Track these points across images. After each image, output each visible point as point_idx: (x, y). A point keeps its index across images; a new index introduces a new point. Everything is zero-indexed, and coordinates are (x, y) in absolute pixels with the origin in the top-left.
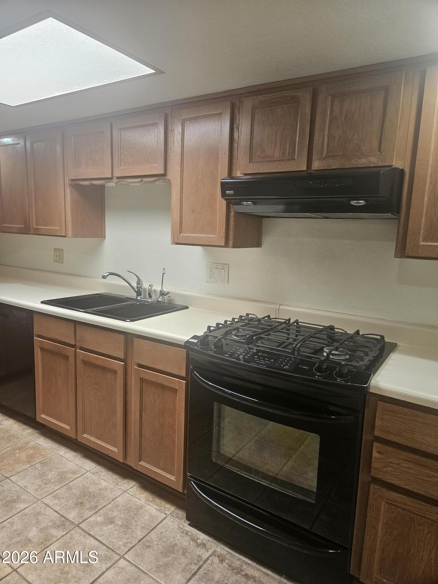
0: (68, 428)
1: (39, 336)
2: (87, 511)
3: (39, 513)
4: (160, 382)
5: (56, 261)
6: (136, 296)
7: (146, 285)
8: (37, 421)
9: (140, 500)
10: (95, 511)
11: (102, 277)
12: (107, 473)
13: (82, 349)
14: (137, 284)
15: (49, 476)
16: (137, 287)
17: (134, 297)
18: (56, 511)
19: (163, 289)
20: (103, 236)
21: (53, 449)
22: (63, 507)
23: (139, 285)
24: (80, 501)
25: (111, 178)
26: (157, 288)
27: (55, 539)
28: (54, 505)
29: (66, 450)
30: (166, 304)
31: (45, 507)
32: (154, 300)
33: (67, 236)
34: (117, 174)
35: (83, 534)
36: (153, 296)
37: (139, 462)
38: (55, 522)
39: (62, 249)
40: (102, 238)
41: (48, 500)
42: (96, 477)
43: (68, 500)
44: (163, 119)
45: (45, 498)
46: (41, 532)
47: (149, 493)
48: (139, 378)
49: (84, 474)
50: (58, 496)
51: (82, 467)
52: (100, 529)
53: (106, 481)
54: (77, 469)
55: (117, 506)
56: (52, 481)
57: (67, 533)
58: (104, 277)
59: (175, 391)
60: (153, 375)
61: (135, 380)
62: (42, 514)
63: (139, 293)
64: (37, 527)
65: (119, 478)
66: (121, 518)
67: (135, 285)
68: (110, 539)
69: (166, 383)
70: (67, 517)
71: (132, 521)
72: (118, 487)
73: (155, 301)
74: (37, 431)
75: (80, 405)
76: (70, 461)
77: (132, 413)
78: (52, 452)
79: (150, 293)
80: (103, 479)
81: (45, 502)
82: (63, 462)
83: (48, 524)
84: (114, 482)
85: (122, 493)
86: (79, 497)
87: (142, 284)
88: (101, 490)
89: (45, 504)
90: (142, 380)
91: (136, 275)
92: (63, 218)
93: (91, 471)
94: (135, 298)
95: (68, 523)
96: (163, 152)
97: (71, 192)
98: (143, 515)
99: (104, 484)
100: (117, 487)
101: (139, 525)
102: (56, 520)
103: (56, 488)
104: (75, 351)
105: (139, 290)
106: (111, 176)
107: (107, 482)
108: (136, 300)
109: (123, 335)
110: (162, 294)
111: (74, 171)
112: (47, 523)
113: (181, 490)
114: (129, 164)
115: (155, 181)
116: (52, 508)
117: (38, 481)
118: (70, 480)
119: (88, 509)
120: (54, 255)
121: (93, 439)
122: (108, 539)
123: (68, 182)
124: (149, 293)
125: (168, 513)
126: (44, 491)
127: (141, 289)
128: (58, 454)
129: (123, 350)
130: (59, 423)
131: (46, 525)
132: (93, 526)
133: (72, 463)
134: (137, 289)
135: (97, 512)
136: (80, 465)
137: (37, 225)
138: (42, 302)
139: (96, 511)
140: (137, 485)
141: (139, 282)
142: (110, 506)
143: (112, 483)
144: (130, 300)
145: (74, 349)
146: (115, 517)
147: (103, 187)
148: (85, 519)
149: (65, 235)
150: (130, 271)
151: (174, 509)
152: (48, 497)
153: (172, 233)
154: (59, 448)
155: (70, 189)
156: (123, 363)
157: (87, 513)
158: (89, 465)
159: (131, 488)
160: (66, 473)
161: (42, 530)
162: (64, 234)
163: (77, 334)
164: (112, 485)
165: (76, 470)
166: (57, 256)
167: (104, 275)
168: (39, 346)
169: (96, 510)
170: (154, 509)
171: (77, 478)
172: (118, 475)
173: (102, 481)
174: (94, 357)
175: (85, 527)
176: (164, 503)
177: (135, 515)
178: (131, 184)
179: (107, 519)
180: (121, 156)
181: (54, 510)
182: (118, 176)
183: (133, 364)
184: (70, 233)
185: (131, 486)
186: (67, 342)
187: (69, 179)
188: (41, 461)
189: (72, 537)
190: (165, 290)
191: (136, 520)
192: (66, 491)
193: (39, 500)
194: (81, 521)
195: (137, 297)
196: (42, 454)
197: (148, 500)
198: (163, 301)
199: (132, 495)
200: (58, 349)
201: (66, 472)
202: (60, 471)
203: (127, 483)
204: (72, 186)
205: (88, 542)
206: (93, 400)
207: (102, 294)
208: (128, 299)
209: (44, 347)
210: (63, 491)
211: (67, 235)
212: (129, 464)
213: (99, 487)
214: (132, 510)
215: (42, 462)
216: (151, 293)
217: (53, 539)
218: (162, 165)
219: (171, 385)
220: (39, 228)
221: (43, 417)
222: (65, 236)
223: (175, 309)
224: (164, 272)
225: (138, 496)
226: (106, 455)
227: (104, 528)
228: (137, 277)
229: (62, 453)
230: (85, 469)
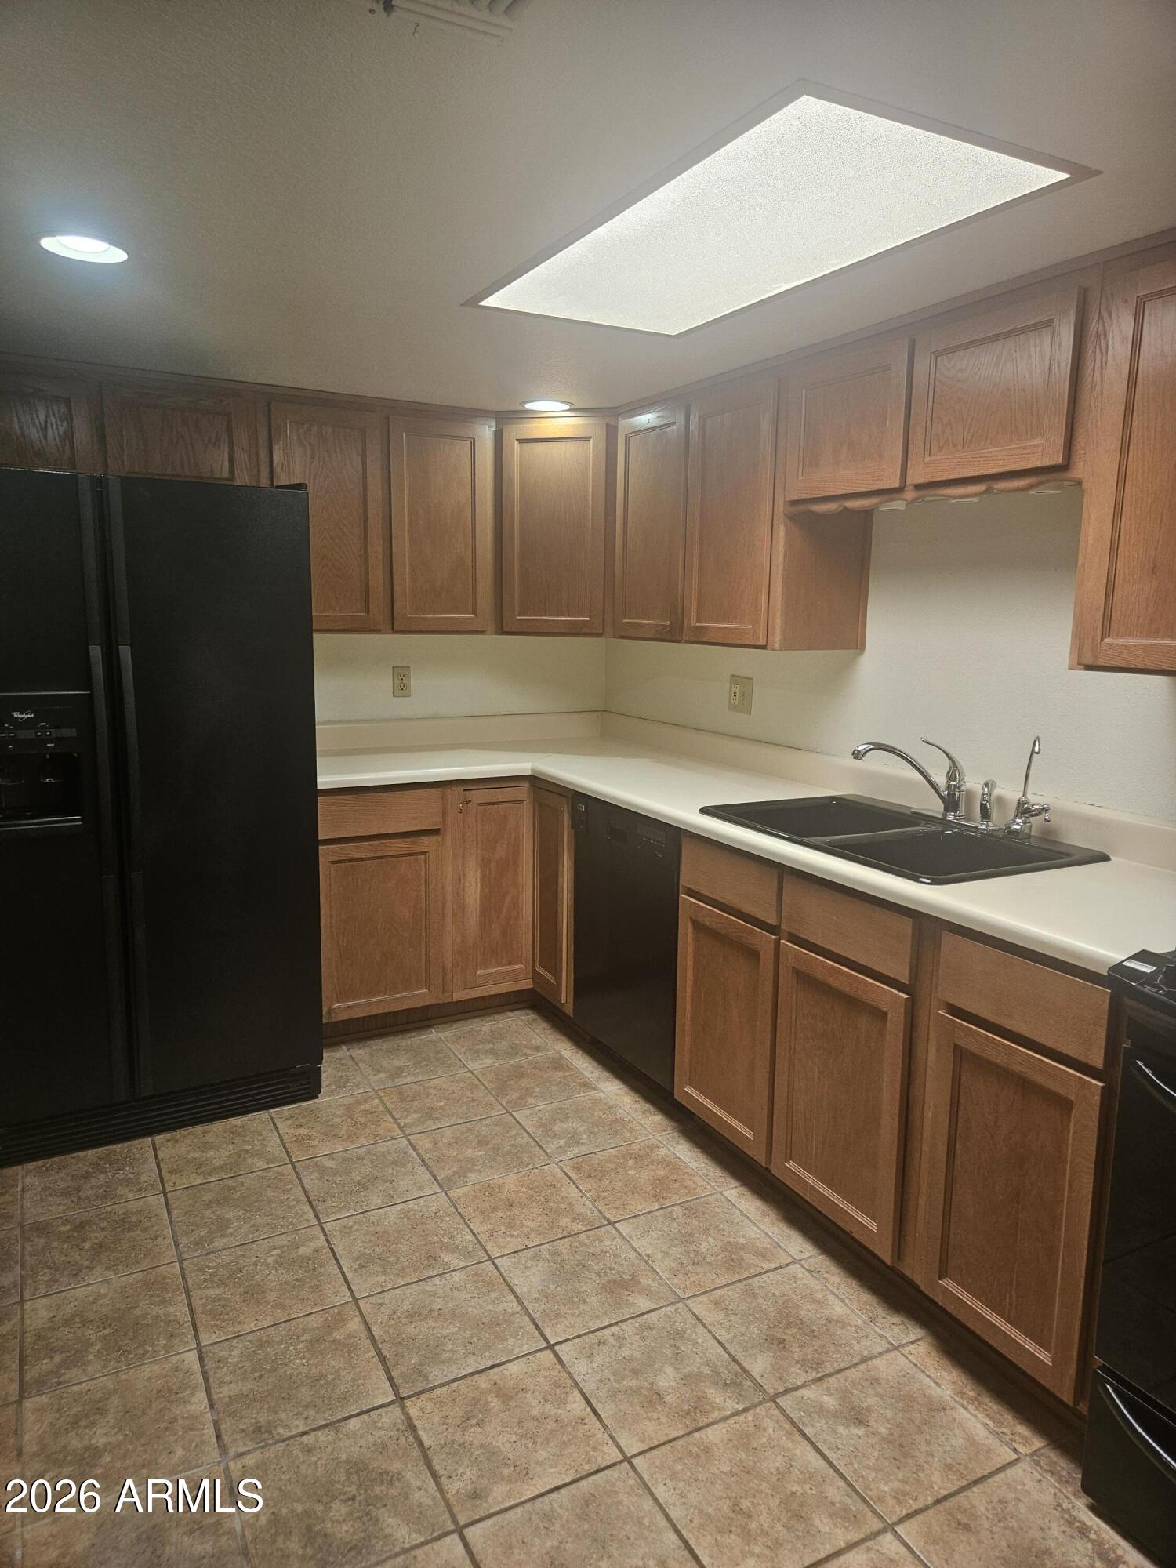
0: (749, 1134)
1: (691, 893)
2: (794, 1369)
3: (680, 1334)
4: (1017, 1068)
5: (733, 708)
6: (942, 810)
7: (973, 783)
8: (676, 1100)
9: (938, 1385)
10: (814, 1375)
11: (853, 754)
12: (845, 1279)
13: (794, 939)
14: (947, 776)
15: (702, 1246)
16: (949, 787)
17: (938, 812)
18: (720, 1343)
19: (1028, 796)
20: (859, 645)
21: (709, 1180)
22: (735, 1337)
23: (955, 781)
24: (778, 1333)
25: (900, 490)
26: (1010, 792)
27: (716, 1415)
28: (716, 1324)
29: (741, 1188)
30: (1033, 842)
31: (694, 1322)
32: (995, 825)
33: (769, 647)
34: (917, 476)
35: (787, 1426)
36: (995, 816)
37: (940, 1279)
38: (717, 1370)
39: (750, 676)
40: (857, 648)
41: (701, 1305)
42: (817, 1282)
43: (749, 1323)
44: (1075, 303)
45: (694, 1299)
46: (684, 1385)
47: (965, 1373)
48: (952, 1045)
49: (787, 1265)
50: (723, 1304)
51: (781, 1244)
52: (829, 1427)
53: (842, 1301)
54: (769, 1246)
55: (875, 1381)
56: (709, 1260)
57: (746, 1410)
58: (857, 755)
59: (1064, 1105)
60: (995, 1044)
61: (938, 1050)
62: (688, 1340)
63: (951, 802)
64: (675, 1368)
65: (878, 1303)
66: (886, 1417)
67: (941, 780)
68: (856, 1466)
69: (1038, 1078)
70: (745, 1365)
71: (918, 1438)
72: (877, 1329)
73: (1000, 829)
74: (673, 1124)
75: (781, 1081)
76: (751, 1221)
77: (925, 1136)
78: (708, 1187)
79: (986, 804)
80: (834, 1294)
81: (695, 1311)
82: (734, 1219)
83: (701, 1369)
84: (865, 1311)
85: (888, 1351)
86: (776, 1323)
87: (961, 779)
88: (829, 1321)
89: (695, 1315)
90: (961, 1055)
91: (947, 754)
92: (763, 599)
93: (803, 1262)
94: (940, 816)
95: (749, 1383)
96: (1066, 401)
97: (787, 534)
98: (949, 1432)
99: (838, 1309)
100: (873, 1329)
101: (936, 1454)
102: (719, 1363)
103: (719, 1282)
104: (777, 943)
105: (951, 795)
106: (900, 483)
107: (846, 1305)
108: (942, 821)
109: (911, 920)
110: (1024, 810)
111: (801, 478)
112: (698, 1365)
113: (1067, 1397)
114: (955, 446)
115: (1031, 487)
116: (709, 1331)
117: (677, 1251)
118: (752, 1271)
119: (798, 1362)
120: (731, 691)
121: (811, 1180)
122: (851, 1463)
123: (782, 509)
124: (982, 804)
125: (1022, 1449)
126: (692, 1279)
127: (957, 794)
128: (721, 1194)
129: (908, 960)
130: (728, 1118)
131: (696, 1370)
132: (812, 1415)
133: (756, 1229)
134: (946, 793)
135: (820, 1379)
136: (776, 1239)
137: (698, 621)
138: (704, 811)
139: (819, 1375)
140: (929, 1339)
141: (954, 772)
142: (853, 1374)
143: (859, 1313)
144: (924, 822)
145: (774, 937)
146: (868, 1409)
147: (868, 514)
148: (790, 1386)
149: (764, 643)
150: (927, 739)
151: (1043, 1445)
152: (699, 1299)
153: (1076, 636)
154: (723, 1179)
155: (786, 526)
156: (905, 996)
157: (797, 1376)
158: (796, 1246)
159: (912, 1343)
160: (743, 1249)
161: (687, 1379)
162: (762, 642)
163: (784, 898)
164: (861, 1318)
165: (766, 1248)
166: (737, 697)
167: (859, 749)
168: (691, 918)
169: (819, 1372)
170: (979, 1425)
171: (768, 1271)
172: (874, 1297)
173: (832, 1299)
174: (826, 966)
175: (790, 1409)
176: (1009, 1417)
177: (926, 1422)
178: (954, 501)
179: (847, 1407)
180: (934, 425)
181: (715, 1337)
182: (921, 481)
183: (934, 1003)
184: (777, 638)
185: (912, 1337)
186: (757, 916)
187: (785, 501)
188: (682, 1203)
189: (758, 1423)
190: (1035, 799)
191: (928, 1437)
192: (743, 1297)
193: (680, 1300)
194: (781, 1389)
195: (945, 815)
196: (685, 1184)
197: (962, 1394)
198: (1027, 831)
199: (916, 1365)
200: (736, 932)
201: (743, 1247)
202: (728, 1239)
203: (900, 1327)
204: (790, 517)
205: (798, 1452)
206: (816, 1076)
207: (846, 797)
208: (917, 818)
209: (700, 920)
210: (737, 1295)
211: (769, 644)
212: (908, 1273)
213: (825, 1311)
214: (916, 1406)
215: (686, 1205)
216: (988, 806)
217: (712, 1411)
218: (1058, 440)
219: (1052, 1085)
220: (703, 627)
221: (690, 1093)
222: (764, 647)
223: (1068, 859)
224: (1036, 750)
225: (931, 1372)
226: (845, 1232)
227: (841, 1429)
228: (950, 758)
229: (732, 1195)
230: (789, 1255)
